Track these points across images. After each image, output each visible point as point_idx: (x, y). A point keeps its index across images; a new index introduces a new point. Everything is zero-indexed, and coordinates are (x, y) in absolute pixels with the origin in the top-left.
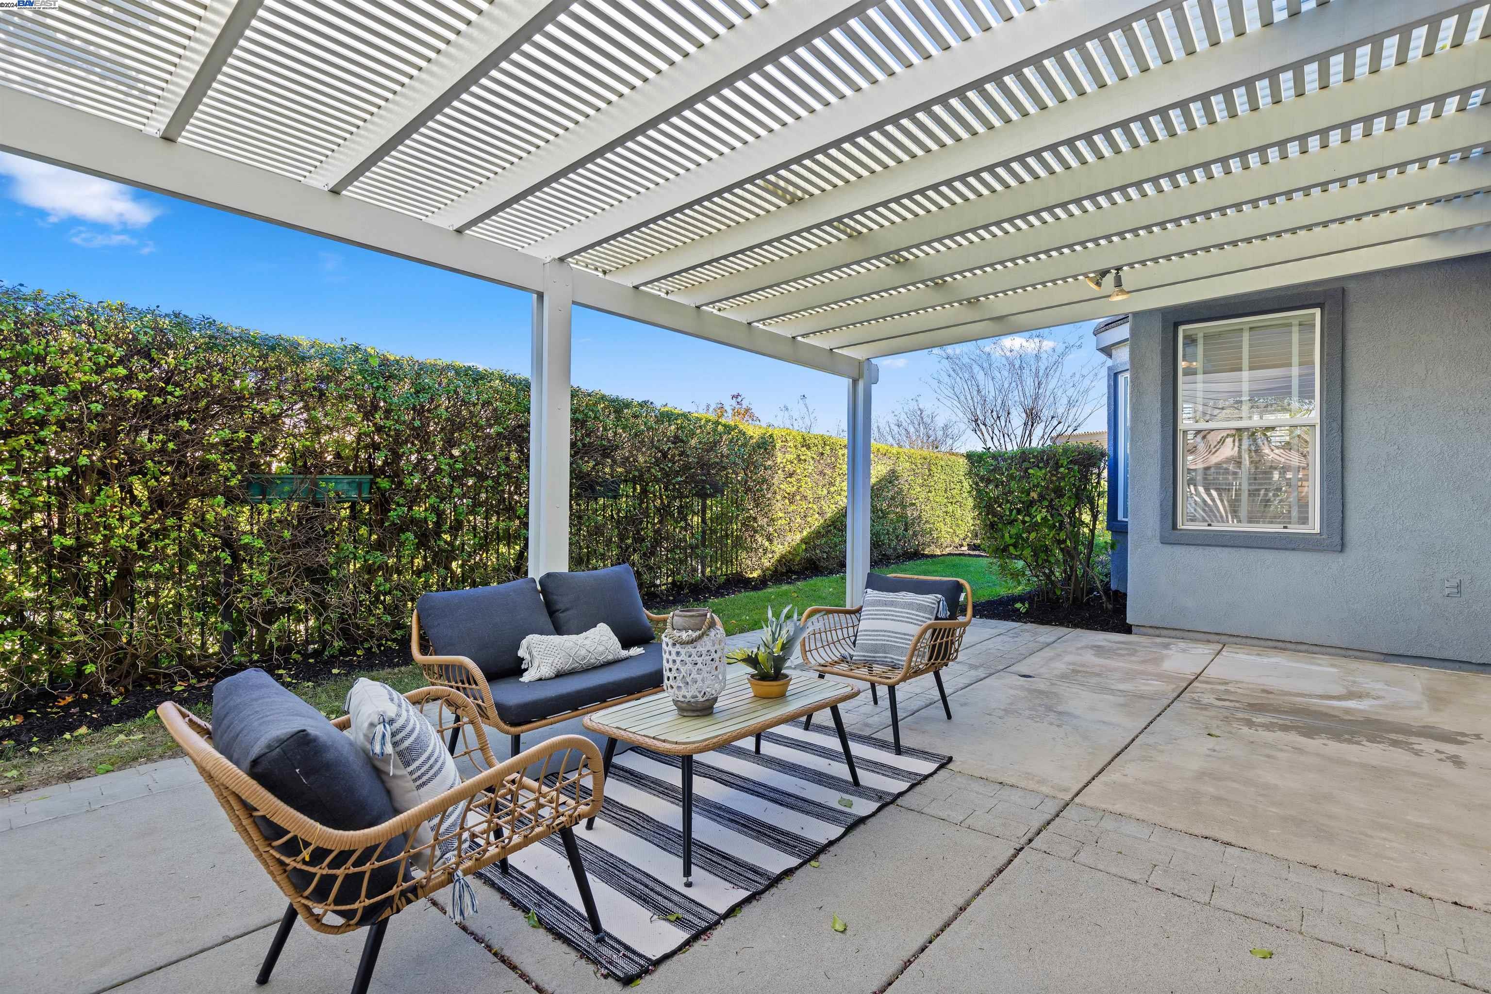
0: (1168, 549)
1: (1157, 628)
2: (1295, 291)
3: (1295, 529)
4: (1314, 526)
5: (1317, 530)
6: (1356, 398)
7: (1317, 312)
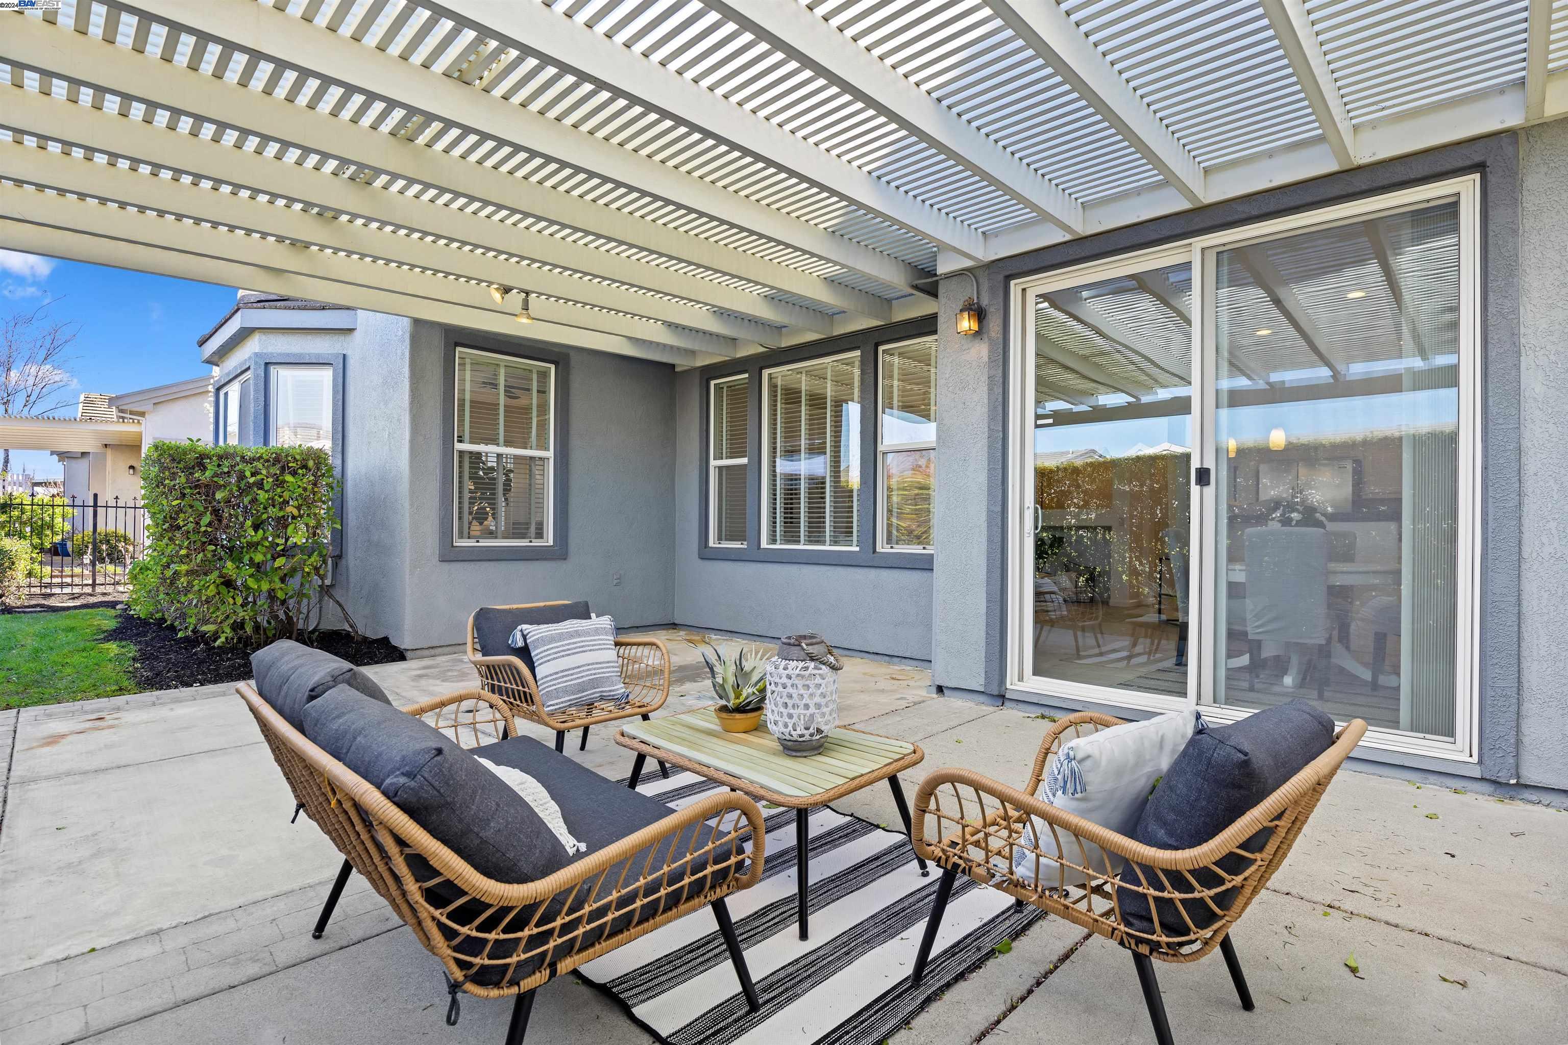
0: (446, 566)
1: (432, 648)
2: (540, 346)
3: (537, 543)
4: (549, 539)
5: (551, 543)
6: (576, 442)
7: (553, 367)
